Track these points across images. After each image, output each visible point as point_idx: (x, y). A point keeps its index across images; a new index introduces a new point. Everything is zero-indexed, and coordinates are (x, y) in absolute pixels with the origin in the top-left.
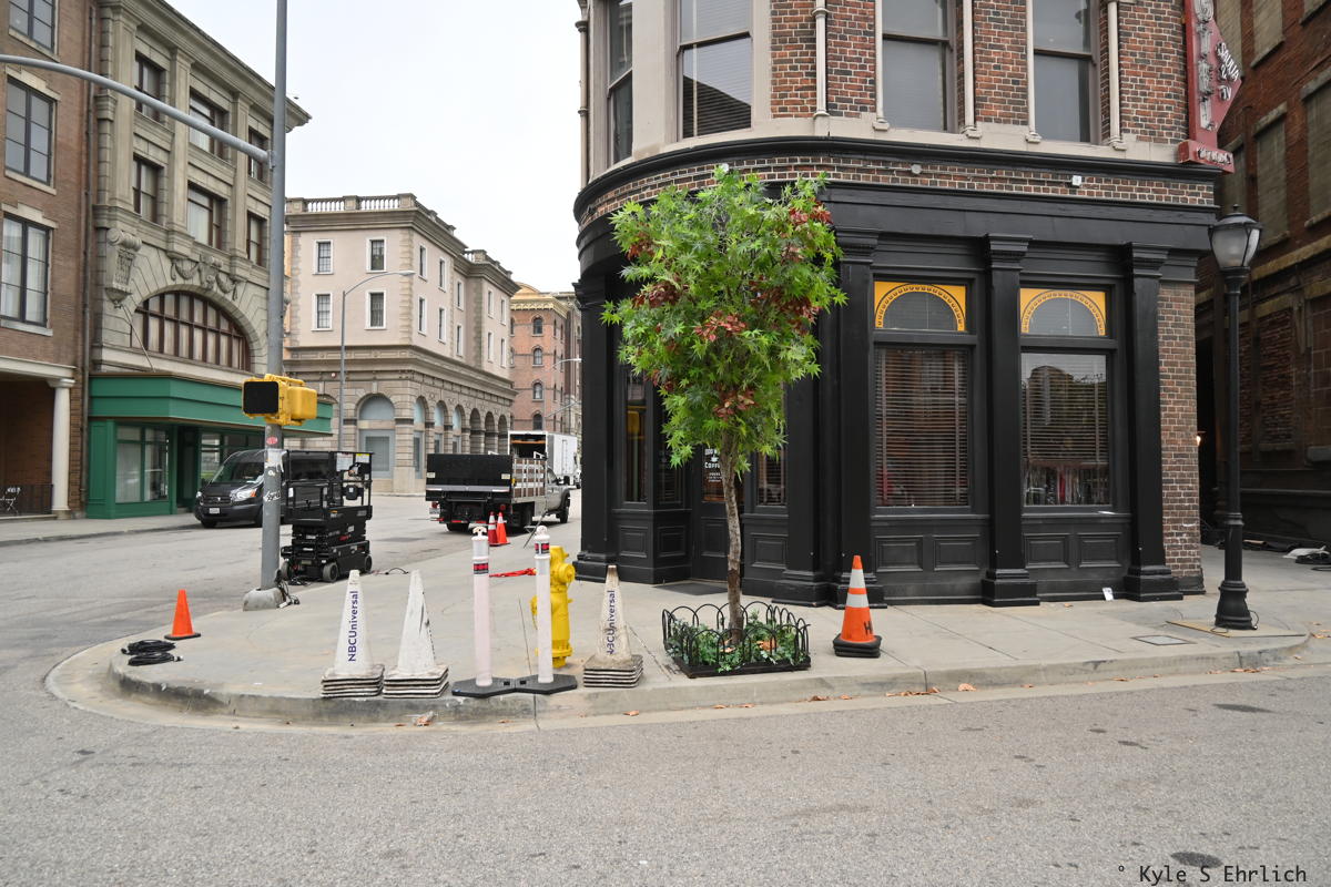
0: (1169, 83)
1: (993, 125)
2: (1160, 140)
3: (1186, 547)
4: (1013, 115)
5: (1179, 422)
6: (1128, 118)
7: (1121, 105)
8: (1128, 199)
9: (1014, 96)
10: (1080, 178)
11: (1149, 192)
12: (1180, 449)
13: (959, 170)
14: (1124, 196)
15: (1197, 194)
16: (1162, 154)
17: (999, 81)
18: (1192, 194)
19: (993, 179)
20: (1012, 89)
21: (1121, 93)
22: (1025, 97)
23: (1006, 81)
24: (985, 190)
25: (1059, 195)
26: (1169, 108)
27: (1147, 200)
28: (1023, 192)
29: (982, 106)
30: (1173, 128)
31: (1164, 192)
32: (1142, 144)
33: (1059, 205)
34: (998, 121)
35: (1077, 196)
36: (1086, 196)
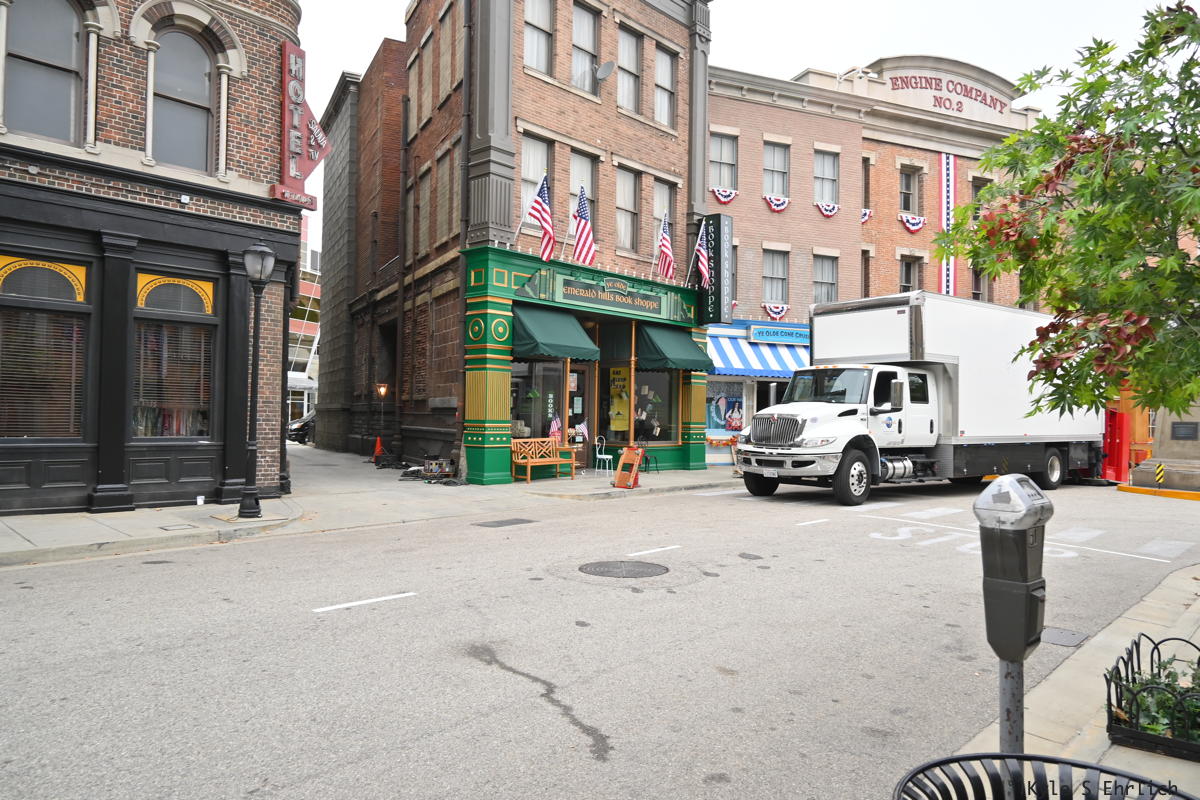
0: (267, 141)
1: (112, 147)
2: (258, 180)
3: (269, 466)
4: (131, 142)
5: (267, 379)
6: (232, 160)
7: (227, 150)
8: (229, 218)
9: (133, 127)
10: (188, 198)
11: (247, 216)
12: (267, 398)
13: (78, 177)
14: (226, 215)
15: (285, 222)
16: (259, 190)
17: (120, 114)
18: (281, 221)
19: (109, 188)
20: (132, 122)
21: (227, 141)
22: (145, 130)
23: (125, 115)
24: (102, 195)
25: (170, 208)
26: (267, 159)
27: (245, 221)
28: (138, 202)
29: (102, 130)
30: (269, 173)
31: (260, 217)
32: (242, 180)
33: (172, 216)
34: (117, 144)
35: (186, 210)
36: (194, 212)
